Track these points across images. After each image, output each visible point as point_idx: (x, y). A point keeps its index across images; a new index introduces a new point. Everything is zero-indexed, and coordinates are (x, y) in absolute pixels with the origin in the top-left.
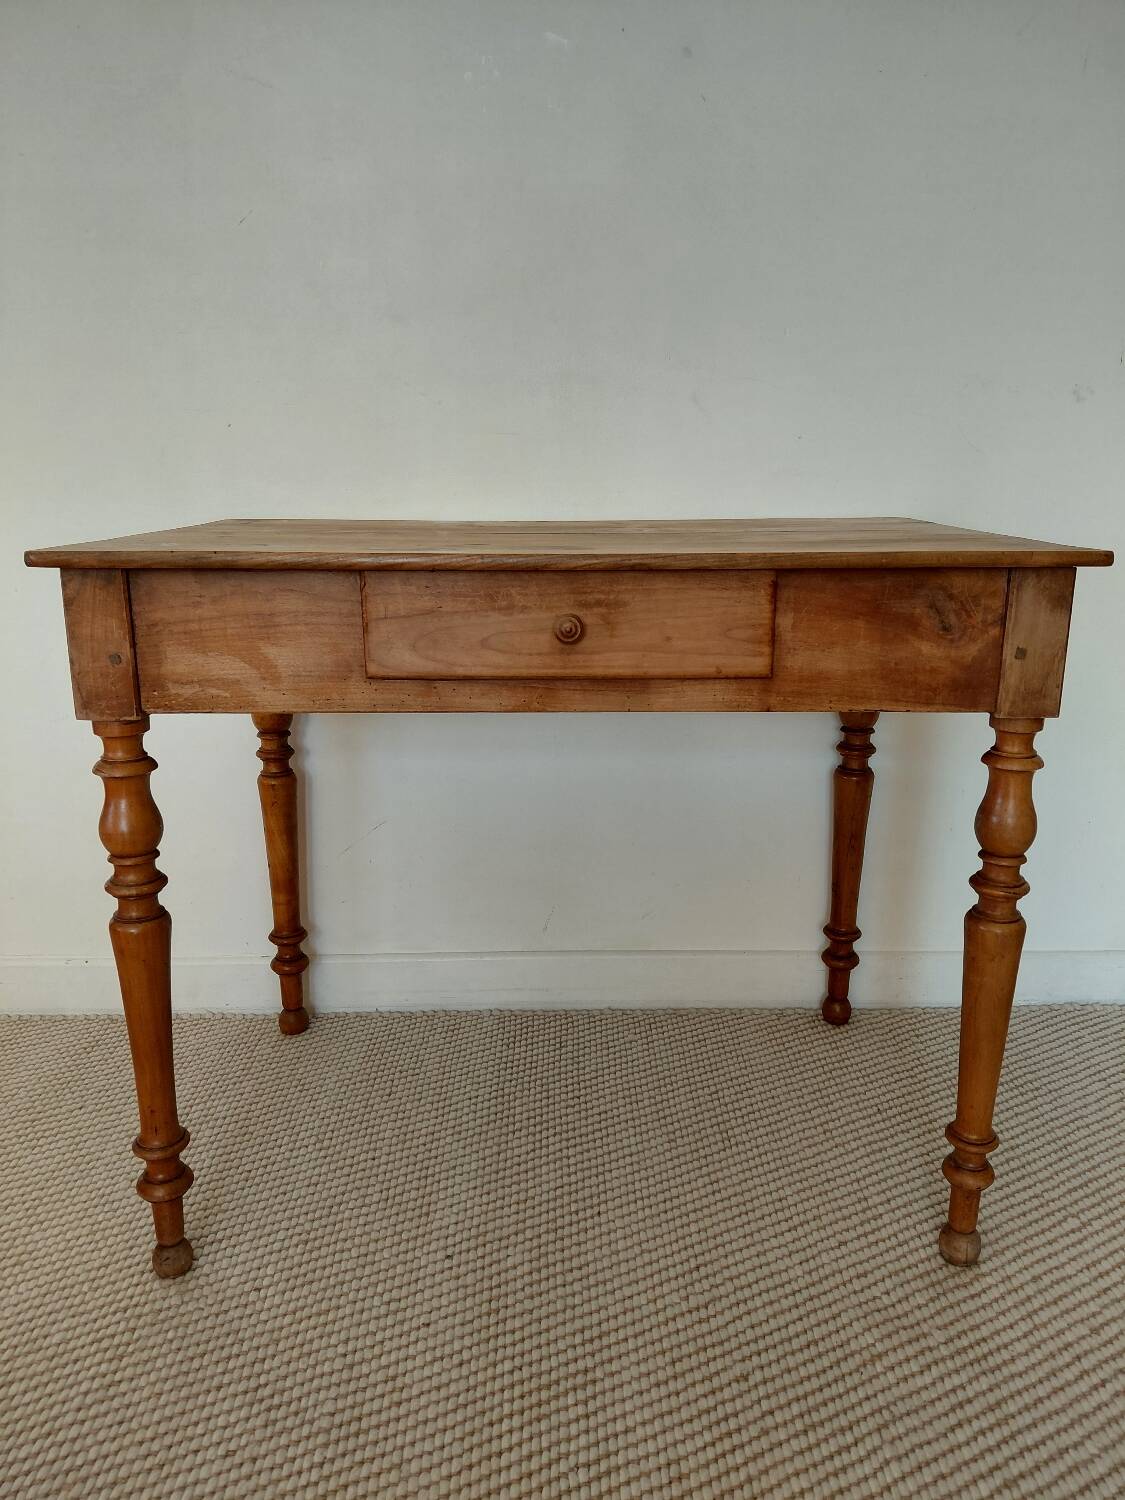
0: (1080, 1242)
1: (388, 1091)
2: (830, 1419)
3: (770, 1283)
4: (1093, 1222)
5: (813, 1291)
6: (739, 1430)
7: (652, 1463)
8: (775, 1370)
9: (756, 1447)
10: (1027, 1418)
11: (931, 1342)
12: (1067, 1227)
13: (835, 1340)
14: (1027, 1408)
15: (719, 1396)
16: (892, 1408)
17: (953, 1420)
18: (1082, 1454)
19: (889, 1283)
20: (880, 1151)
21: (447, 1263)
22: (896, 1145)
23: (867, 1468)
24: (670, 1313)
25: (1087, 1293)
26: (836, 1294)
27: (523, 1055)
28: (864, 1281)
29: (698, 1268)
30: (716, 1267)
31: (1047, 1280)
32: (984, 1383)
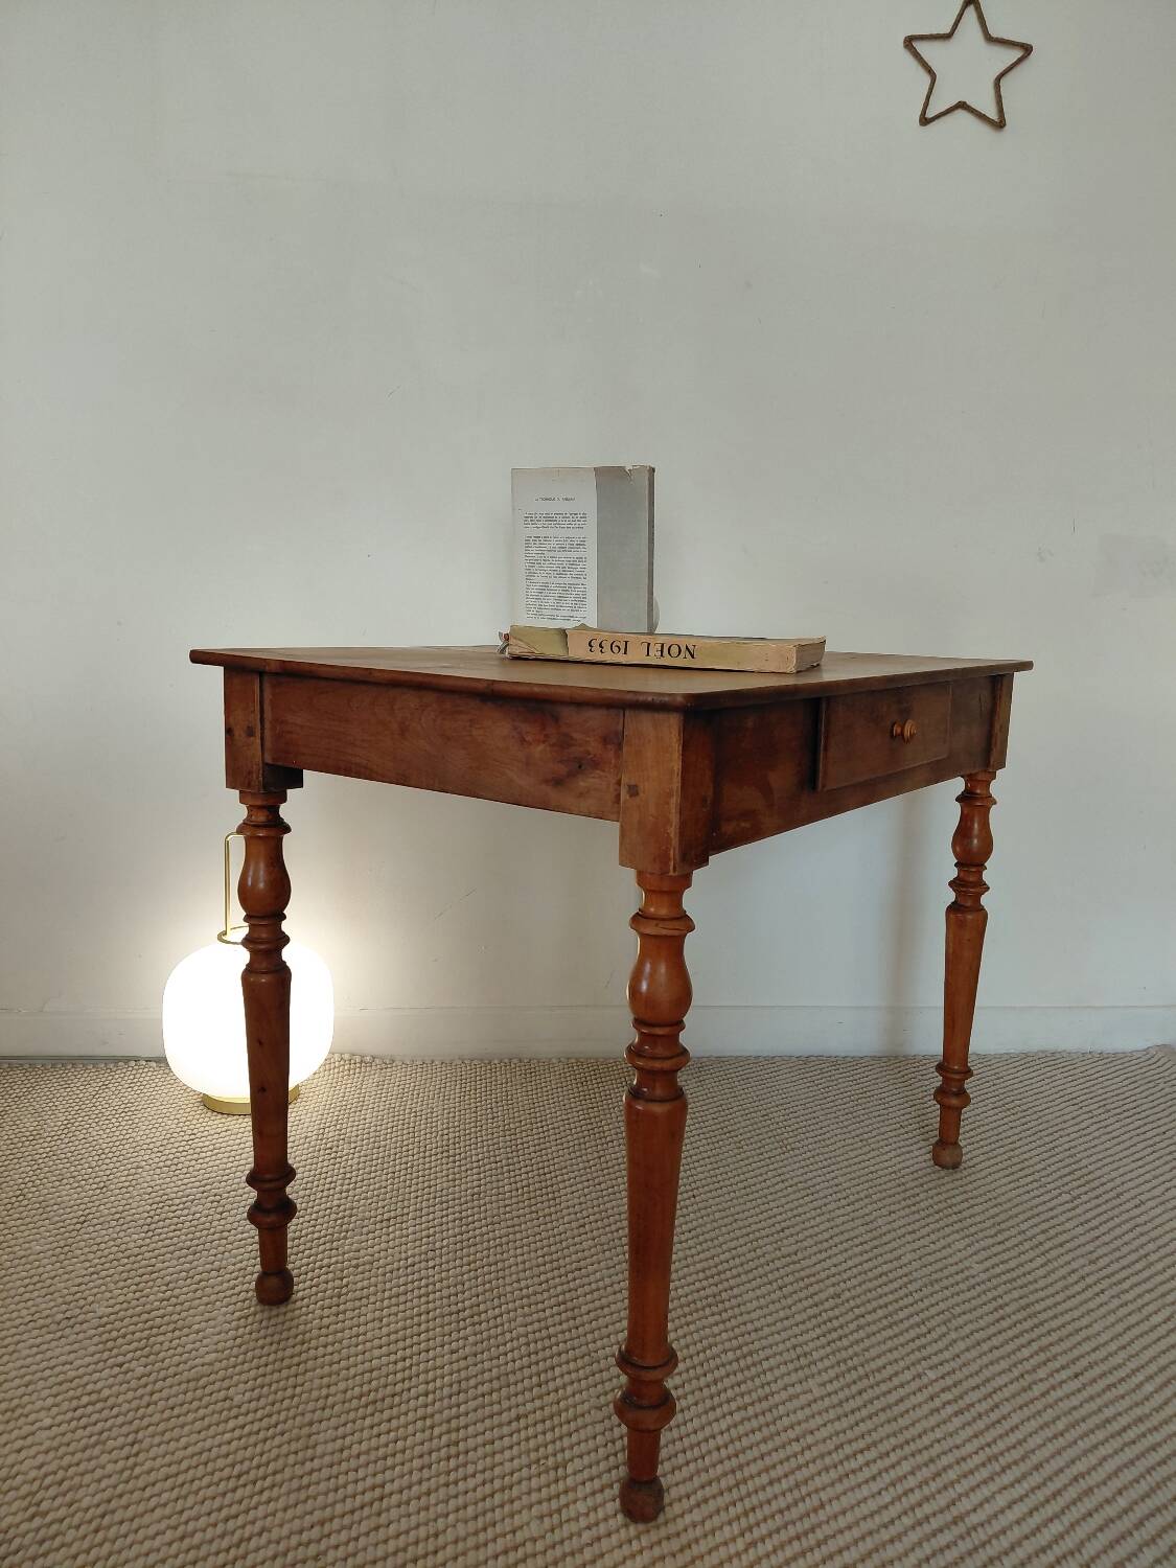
0: (1073, 1209)
1: (490, 1116)
3: (842, 1238)
7: (781, 1347)
8: (859, 1290)
9: (856, 1336)
10: (1050, 1313)
13: (900, 1272)
15: (821, 1308)
16: (952, 1310)
17: (997, 1315)
19: (933, 1237)
21: (582, 1230)
23: (941, 1345)
24: (768, 1257)
28: (915, 1236)
29: (782, 1230)
30: (798, 1228)
31: (1052, 1232)
32: (1016, 1294)
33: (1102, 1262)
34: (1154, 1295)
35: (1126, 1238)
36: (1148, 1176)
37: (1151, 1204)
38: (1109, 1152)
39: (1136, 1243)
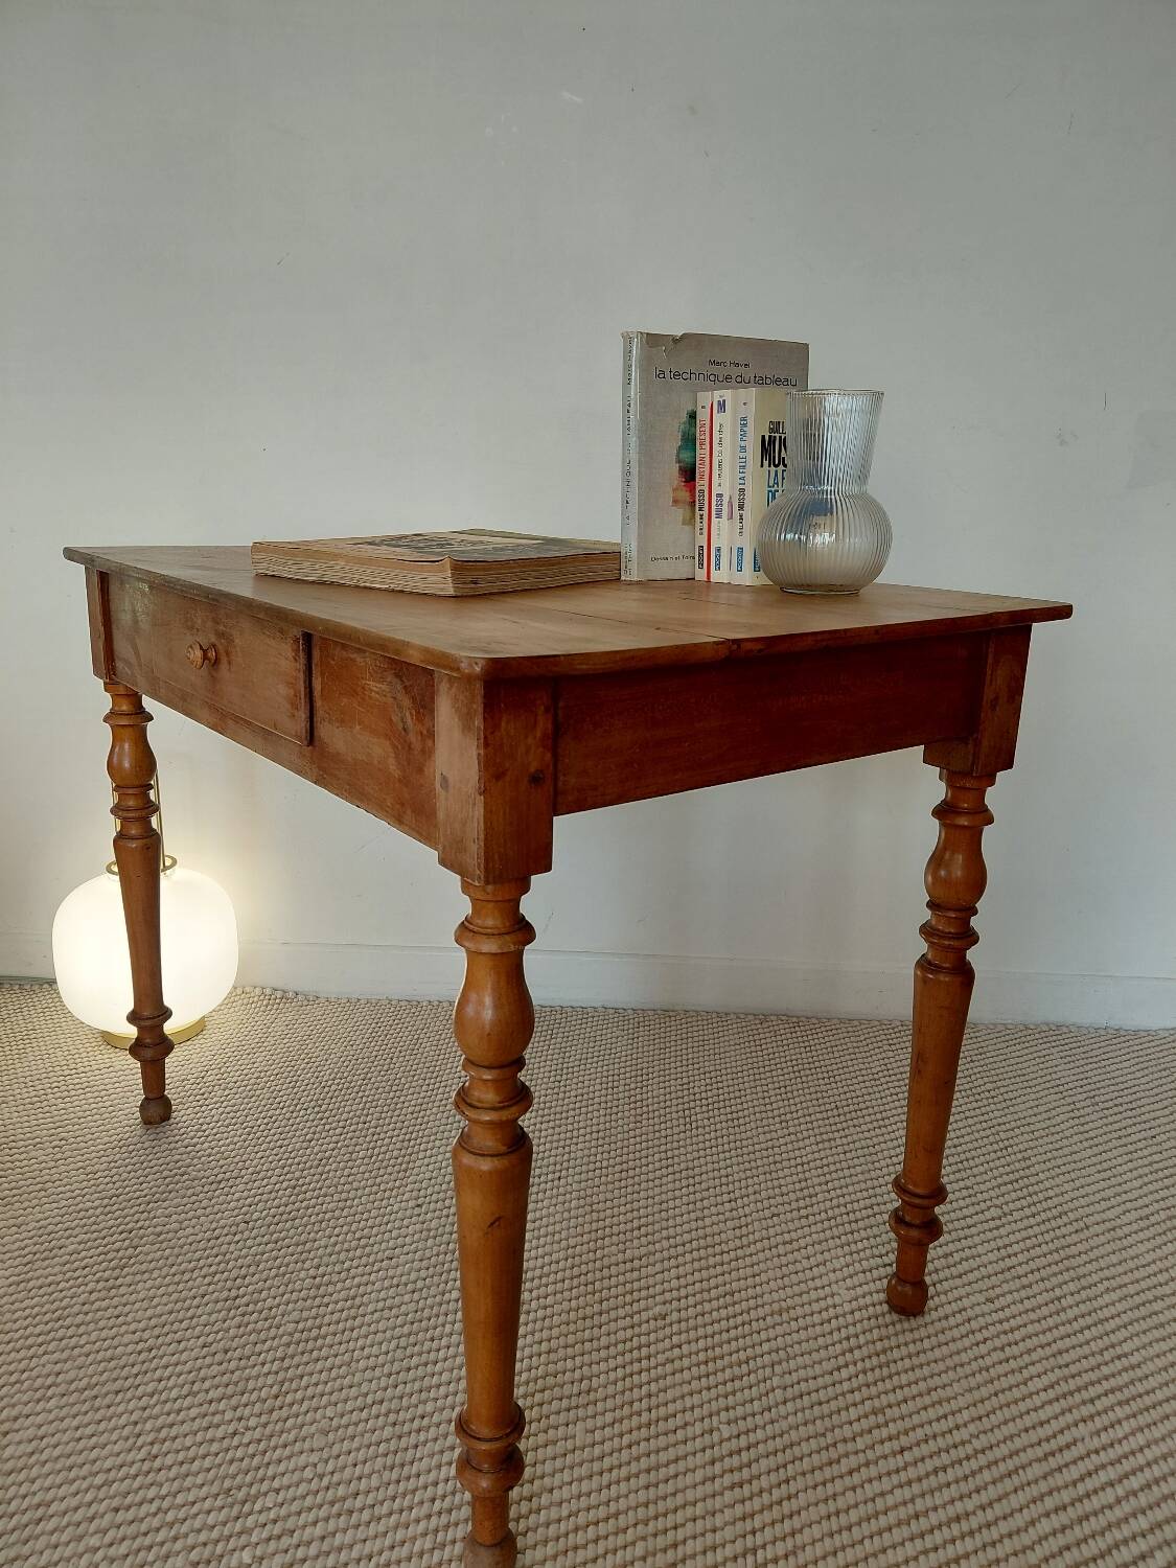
4: (1014, 1213)
20: (829, 1140)
22: (846, 1137)
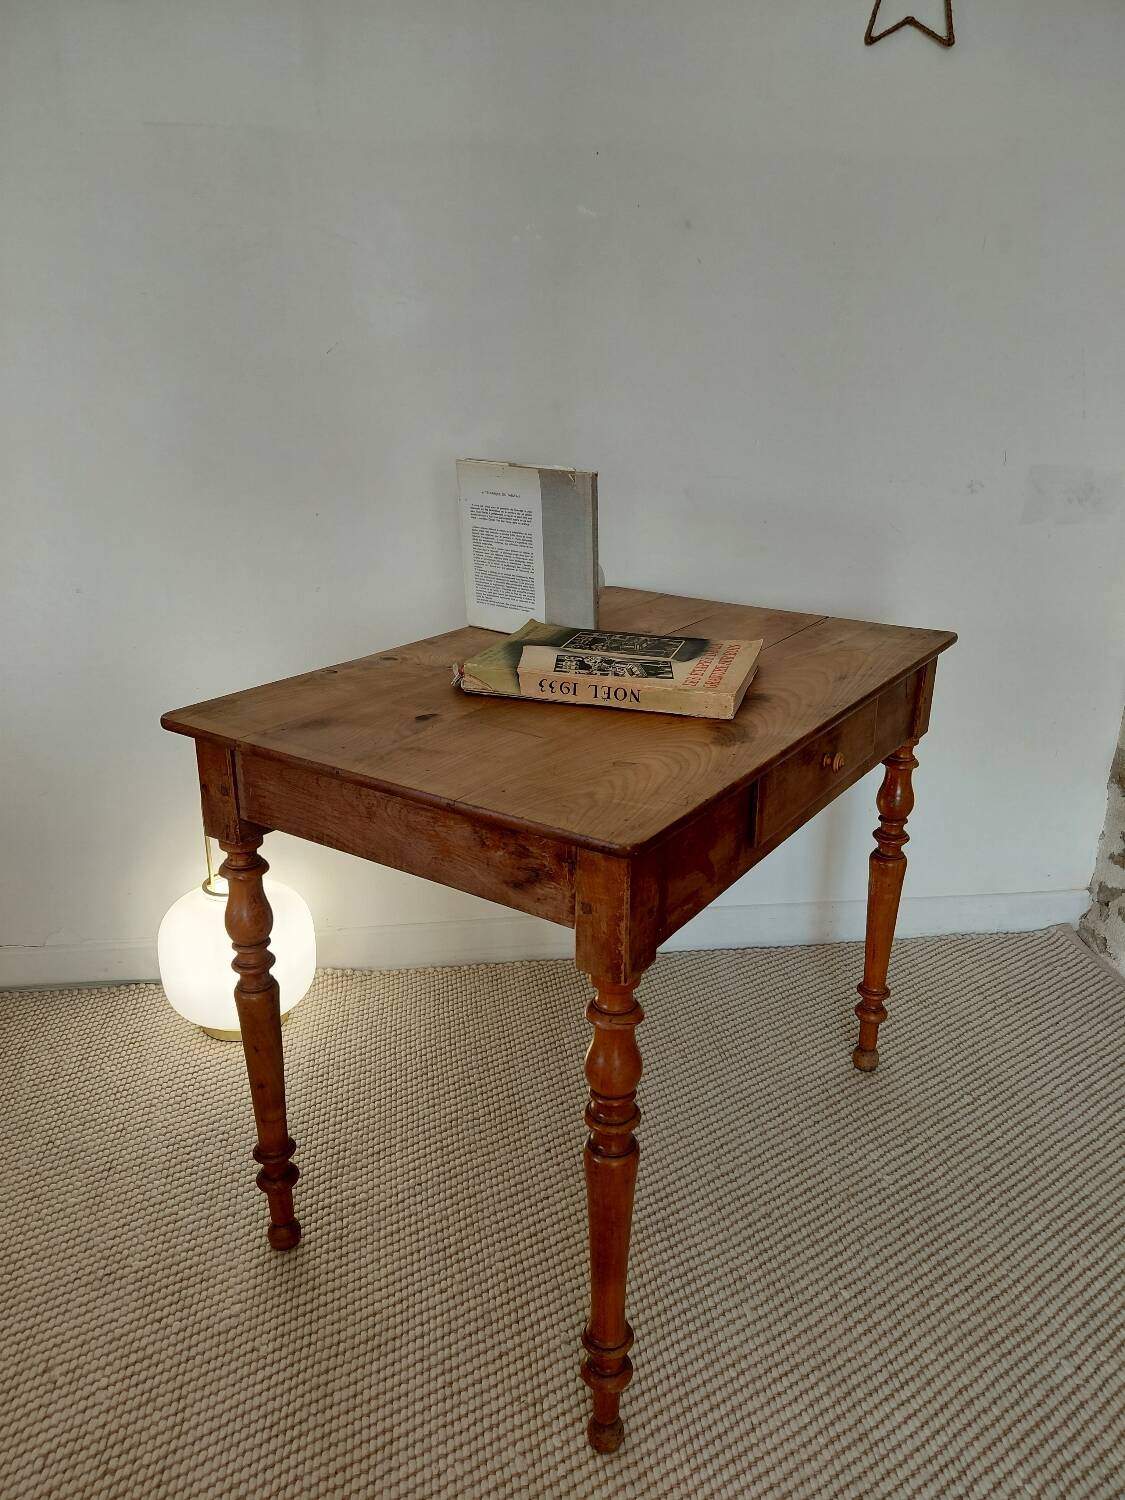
0: (973, 1111)
1: (462, 1032)
2: (827, 1236)
5: (802, 1156)
6: (771, 1248)
7: (720, 1271)
8: (787, 1208)
9: (783, 1257)
10: (948, 1225)
11: (884, 1184)
12: (964, 1102)
13: (822, 1187)
14: (947, 1219)
15: (754, 1228)
16: (865, 1226)
17: (903, 1229)
18: (982, 1242)
19: (852, 1148)
21: (548, 1155)
23: (855, 1263)
24: (709, 1177)
25: (981, 1144)
26: (818, 1157)
27: (557, 997)
28: (836, 1147)
29: (722, 1146)
31: (954, 1138)
32: (920, 1206)
33: (995, 1169)
34: (1037, 1201)
35: (1016, 1142)
36: (1040, 1073)
37: (1041, 1103)
38: (1009, 1047)
39: (1025, 1147)
